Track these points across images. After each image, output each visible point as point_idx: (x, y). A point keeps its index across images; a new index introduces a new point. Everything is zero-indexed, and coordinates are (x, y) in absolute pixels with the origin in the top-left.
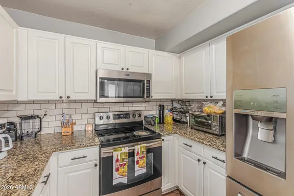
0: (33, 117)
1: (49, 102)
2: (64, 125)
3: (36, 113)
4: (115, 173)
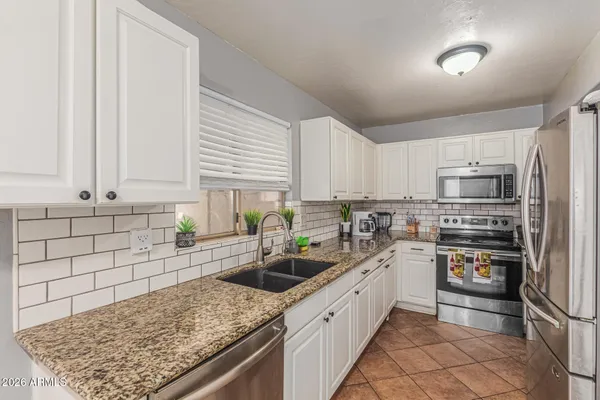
0: (386, 214)
1: (398, 202)
2: (409, 223)
3: (388, 211)
4: (449, 272)
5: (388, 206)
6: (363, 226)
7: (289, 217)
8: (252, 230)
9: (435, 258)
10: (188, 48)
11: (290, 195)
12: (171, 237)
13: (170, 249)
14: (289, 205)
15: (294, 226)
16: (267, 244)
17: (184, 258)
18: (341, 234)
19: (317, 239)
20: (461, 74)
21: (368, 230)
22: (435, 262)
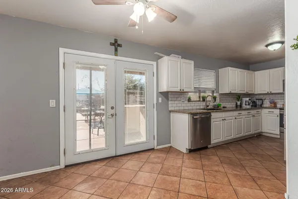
1: (265, 94)
3: (261, 98)
5: (262, 96)
6: (247, 103)
7: (215, 98)
8: (204, 100)
9: (279, 115)
10: (191, 64)
11: (215, 92)
12: (187, 99)
13: (187, 102)
14: (215, 94)
15: (216, 101)
16: (208, 104)
17: (189, 104)
18: (237, 106)
19: (225, 106)
20: (274, 50)
21: (249, 105)
22: (279, 117)
